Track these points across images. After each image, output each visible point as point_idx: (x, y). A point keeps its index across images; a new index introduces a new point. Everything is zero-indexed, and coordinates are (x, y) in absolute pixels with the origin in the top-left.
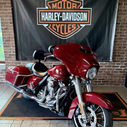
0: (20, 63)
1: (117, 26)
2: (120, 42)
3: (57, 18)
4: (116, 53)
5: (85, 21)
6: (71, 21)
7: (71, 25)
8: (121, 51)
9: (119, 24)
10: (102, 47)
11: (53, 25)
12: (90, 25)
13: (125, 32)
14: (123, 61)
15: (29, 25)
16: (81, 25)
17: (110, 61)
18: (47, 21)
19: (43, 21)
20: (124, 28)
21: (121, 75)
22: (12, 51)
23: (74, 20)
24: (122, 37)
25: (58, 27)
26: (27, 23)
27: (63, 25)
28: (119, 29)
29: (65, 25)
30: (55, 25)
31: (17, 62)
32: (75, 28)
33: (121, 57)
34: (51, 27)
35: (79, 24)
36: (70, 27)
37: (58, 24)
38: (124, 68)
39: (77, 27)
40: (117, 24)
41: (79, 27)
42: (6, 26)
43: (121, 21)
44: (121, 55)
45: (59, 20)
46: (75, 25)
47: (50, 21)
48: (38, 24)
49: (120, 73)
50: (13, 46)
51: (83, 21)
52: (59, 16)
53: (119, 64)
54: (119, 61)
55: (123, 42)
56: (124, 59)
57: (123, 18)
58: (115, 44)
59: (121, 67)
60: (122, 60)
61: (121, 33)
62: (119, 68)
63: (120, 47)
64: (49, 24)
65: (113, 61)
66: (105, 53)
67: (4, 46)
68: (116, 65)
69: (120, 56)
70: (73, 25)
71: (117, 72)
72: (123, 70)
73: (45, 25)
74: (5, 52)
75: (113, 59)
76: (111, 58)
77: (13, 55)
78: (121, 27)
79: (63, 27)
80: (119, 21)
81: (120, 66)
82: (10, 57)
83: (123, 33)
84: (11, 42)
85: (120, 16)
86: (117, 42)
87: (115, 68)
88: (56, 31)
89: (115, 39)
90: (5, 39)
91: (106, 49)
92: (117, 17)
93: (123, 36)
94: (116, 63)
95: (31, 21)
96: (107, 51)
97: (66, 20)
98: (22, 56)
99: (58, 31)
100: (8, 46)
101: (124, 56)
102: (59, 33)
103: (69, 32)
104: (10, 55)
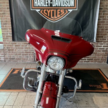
0: (16, 44)
1: (100, 11)
2: (103, 25)
3: (48, 4)
4: (99, 34)
5: (72, 7)
6: (60, 7)
7: (60, 10)
8: (104, 33)
9: (102, 9)
10: (87, 29)
11: (45, 10)
12: (77, 10)
13: (107, 16)
14: (105, 42)
15: (24, 10)
16: (69, 10)
17: (94, 41)
18: (39, 7)
19: (36, 7)
20: (106, 13)
21: (103, 53)
22: (9, 33)
23: (63, 6)
24: (105, 21)
25: (49, 12)
26: (22, 9)
27: (53, 10)
28: (102, 13)
29: (55, 10)
30: (46, 10)
31: (14, 42)
32: (63, 12)
33: (104, 38)
34: (43, 12)
35: (67, 9)
36: (59, 11)
37: (49, 9)
38: (106, 48)
39: (65, 12)
40: (100, 9)
41: (67, 12)
42: (4, 11)
43: (103, 6)
44: (104, 36)
45: (49, 6)
46: (64, 10)
47: (42, 7)
48: (31, 10)
49: (103, 52)
50: (9, 29)
51: (70, 7)
52: (49, 2)
53: (102, 44)
54: (102, 42)
55: (105, 25)
56: (106, 40)
57: (105, 3)
58: (98, 27)
59: (103, 47)
60: (105, 40)
61: (103, 17)
62: (102, 47)
63: (102, 30)
64: (41, 9)
65: (97, 42)
66: (90, 35)
67: (2, 28)
68: (99, 45)
69: (102, 37)
70: (62, 10)
71: (100, 51)
72: (105, 50)
73: (38, 11)
74: (3, 34)
75: (97, 39)
76: (95, 39)
77: (9, 36)
78: (103, 11)
79: (53, 12)
80: (102, 7)
81: (103, 45)
82: (8, 39)
83: (106, 17)
84: (8, 25)
85: (103, 2)
86: (101, 25)
87: (99, 47)
88: (47, 16)
89: (98, 22)
90: (2, 23)
91: (90, 31)
92: (100, 3)
93: (105, 19)
94: (99, 43)
95: (25, 7)
96: (91, 32)
97: (56, 6)
98: (17, 37)
99: (49, 15)
100: (5, 29)
101: (106, 37)
102: (50, 17)
103: (58, 16)
104: (7, 36)
